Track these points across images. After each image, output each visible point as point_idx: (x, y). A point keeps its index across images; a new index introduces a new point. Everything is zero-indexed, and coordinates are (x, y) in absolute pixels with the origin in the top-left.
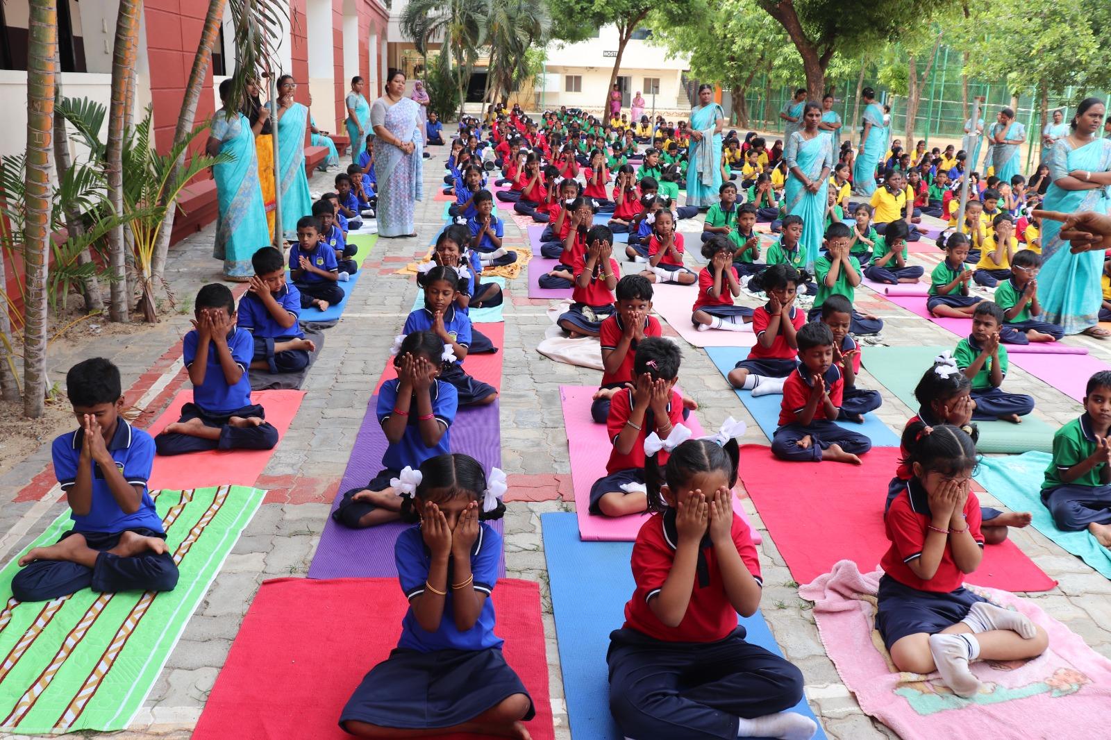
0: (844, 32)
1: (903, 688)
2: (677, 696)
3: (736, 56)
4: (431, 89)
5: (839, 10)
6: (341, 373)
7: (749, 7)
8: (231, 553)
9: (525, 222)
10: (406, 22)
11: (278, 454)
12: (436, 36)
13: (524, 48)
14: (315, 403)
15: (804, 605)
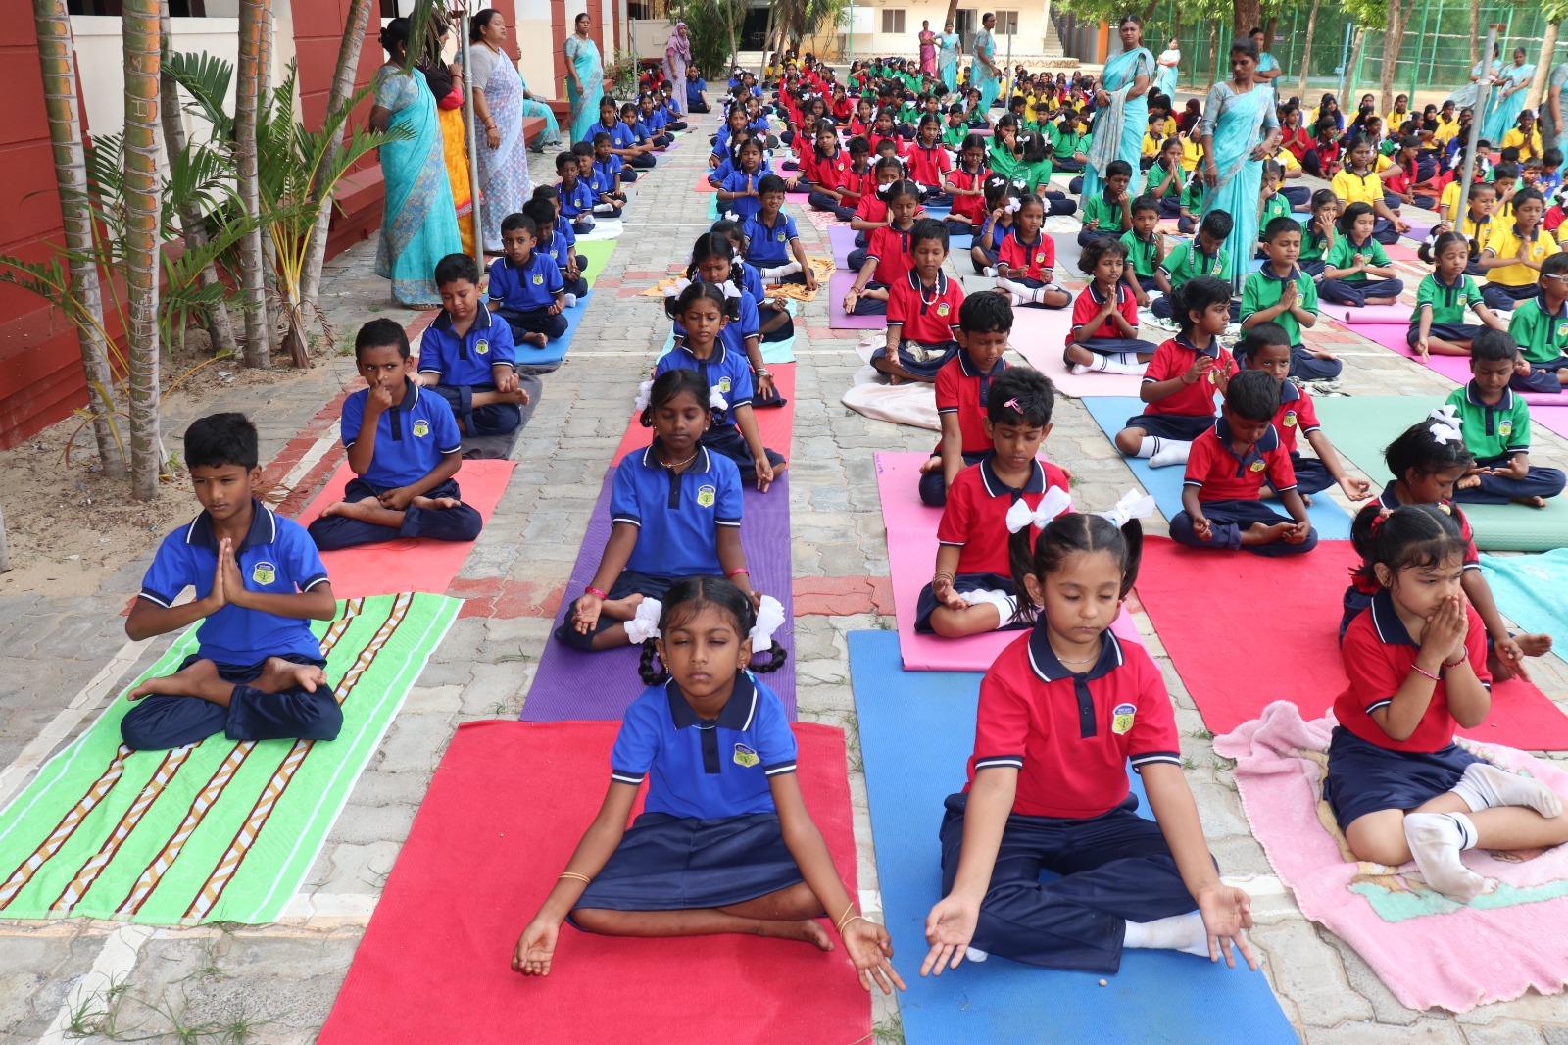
1: (1362, 884)
2: (1036, 889)
6: (565, 436)
8: (416, 686)
9: (825, 221)
11: (478, 549)
14: (531, 478)
15: (1220, 764)
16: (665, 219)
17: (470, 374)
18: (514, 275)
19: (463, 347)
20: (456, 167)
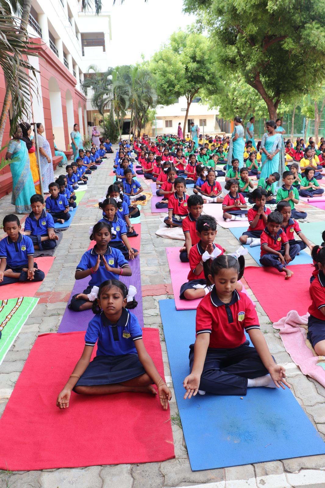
0: (284, 91)
1: (320, 363)
2: (219, 370)
3: (239, 107)
4: (106, 129)
5: (281, 82)
6: (70, 249)
7: (243, 85)
8: (24, 325)
9: (150, 182)
10: (94, 101)
11: (44, 283)
12: (108, 106)
13: (146, 109)
14: (60, 261)
15: (275, 331)
16: (100, 184)
17: (40, 232)
18: (53, 202)
19: (38, 223)
20: (34, 170)
